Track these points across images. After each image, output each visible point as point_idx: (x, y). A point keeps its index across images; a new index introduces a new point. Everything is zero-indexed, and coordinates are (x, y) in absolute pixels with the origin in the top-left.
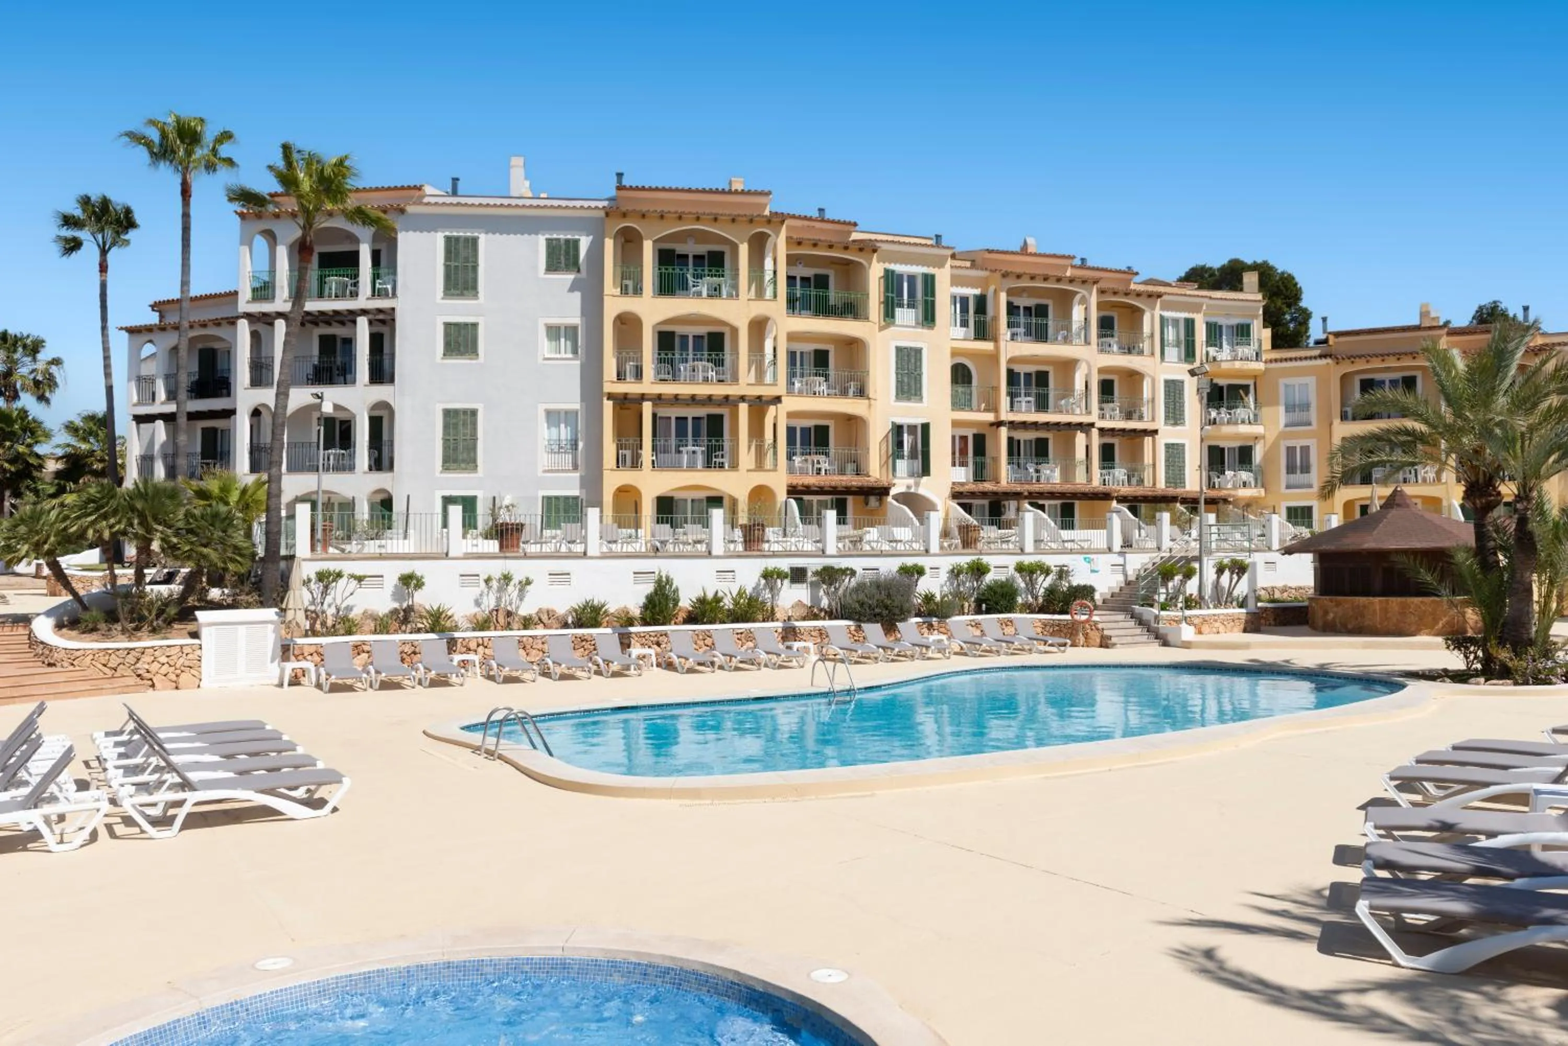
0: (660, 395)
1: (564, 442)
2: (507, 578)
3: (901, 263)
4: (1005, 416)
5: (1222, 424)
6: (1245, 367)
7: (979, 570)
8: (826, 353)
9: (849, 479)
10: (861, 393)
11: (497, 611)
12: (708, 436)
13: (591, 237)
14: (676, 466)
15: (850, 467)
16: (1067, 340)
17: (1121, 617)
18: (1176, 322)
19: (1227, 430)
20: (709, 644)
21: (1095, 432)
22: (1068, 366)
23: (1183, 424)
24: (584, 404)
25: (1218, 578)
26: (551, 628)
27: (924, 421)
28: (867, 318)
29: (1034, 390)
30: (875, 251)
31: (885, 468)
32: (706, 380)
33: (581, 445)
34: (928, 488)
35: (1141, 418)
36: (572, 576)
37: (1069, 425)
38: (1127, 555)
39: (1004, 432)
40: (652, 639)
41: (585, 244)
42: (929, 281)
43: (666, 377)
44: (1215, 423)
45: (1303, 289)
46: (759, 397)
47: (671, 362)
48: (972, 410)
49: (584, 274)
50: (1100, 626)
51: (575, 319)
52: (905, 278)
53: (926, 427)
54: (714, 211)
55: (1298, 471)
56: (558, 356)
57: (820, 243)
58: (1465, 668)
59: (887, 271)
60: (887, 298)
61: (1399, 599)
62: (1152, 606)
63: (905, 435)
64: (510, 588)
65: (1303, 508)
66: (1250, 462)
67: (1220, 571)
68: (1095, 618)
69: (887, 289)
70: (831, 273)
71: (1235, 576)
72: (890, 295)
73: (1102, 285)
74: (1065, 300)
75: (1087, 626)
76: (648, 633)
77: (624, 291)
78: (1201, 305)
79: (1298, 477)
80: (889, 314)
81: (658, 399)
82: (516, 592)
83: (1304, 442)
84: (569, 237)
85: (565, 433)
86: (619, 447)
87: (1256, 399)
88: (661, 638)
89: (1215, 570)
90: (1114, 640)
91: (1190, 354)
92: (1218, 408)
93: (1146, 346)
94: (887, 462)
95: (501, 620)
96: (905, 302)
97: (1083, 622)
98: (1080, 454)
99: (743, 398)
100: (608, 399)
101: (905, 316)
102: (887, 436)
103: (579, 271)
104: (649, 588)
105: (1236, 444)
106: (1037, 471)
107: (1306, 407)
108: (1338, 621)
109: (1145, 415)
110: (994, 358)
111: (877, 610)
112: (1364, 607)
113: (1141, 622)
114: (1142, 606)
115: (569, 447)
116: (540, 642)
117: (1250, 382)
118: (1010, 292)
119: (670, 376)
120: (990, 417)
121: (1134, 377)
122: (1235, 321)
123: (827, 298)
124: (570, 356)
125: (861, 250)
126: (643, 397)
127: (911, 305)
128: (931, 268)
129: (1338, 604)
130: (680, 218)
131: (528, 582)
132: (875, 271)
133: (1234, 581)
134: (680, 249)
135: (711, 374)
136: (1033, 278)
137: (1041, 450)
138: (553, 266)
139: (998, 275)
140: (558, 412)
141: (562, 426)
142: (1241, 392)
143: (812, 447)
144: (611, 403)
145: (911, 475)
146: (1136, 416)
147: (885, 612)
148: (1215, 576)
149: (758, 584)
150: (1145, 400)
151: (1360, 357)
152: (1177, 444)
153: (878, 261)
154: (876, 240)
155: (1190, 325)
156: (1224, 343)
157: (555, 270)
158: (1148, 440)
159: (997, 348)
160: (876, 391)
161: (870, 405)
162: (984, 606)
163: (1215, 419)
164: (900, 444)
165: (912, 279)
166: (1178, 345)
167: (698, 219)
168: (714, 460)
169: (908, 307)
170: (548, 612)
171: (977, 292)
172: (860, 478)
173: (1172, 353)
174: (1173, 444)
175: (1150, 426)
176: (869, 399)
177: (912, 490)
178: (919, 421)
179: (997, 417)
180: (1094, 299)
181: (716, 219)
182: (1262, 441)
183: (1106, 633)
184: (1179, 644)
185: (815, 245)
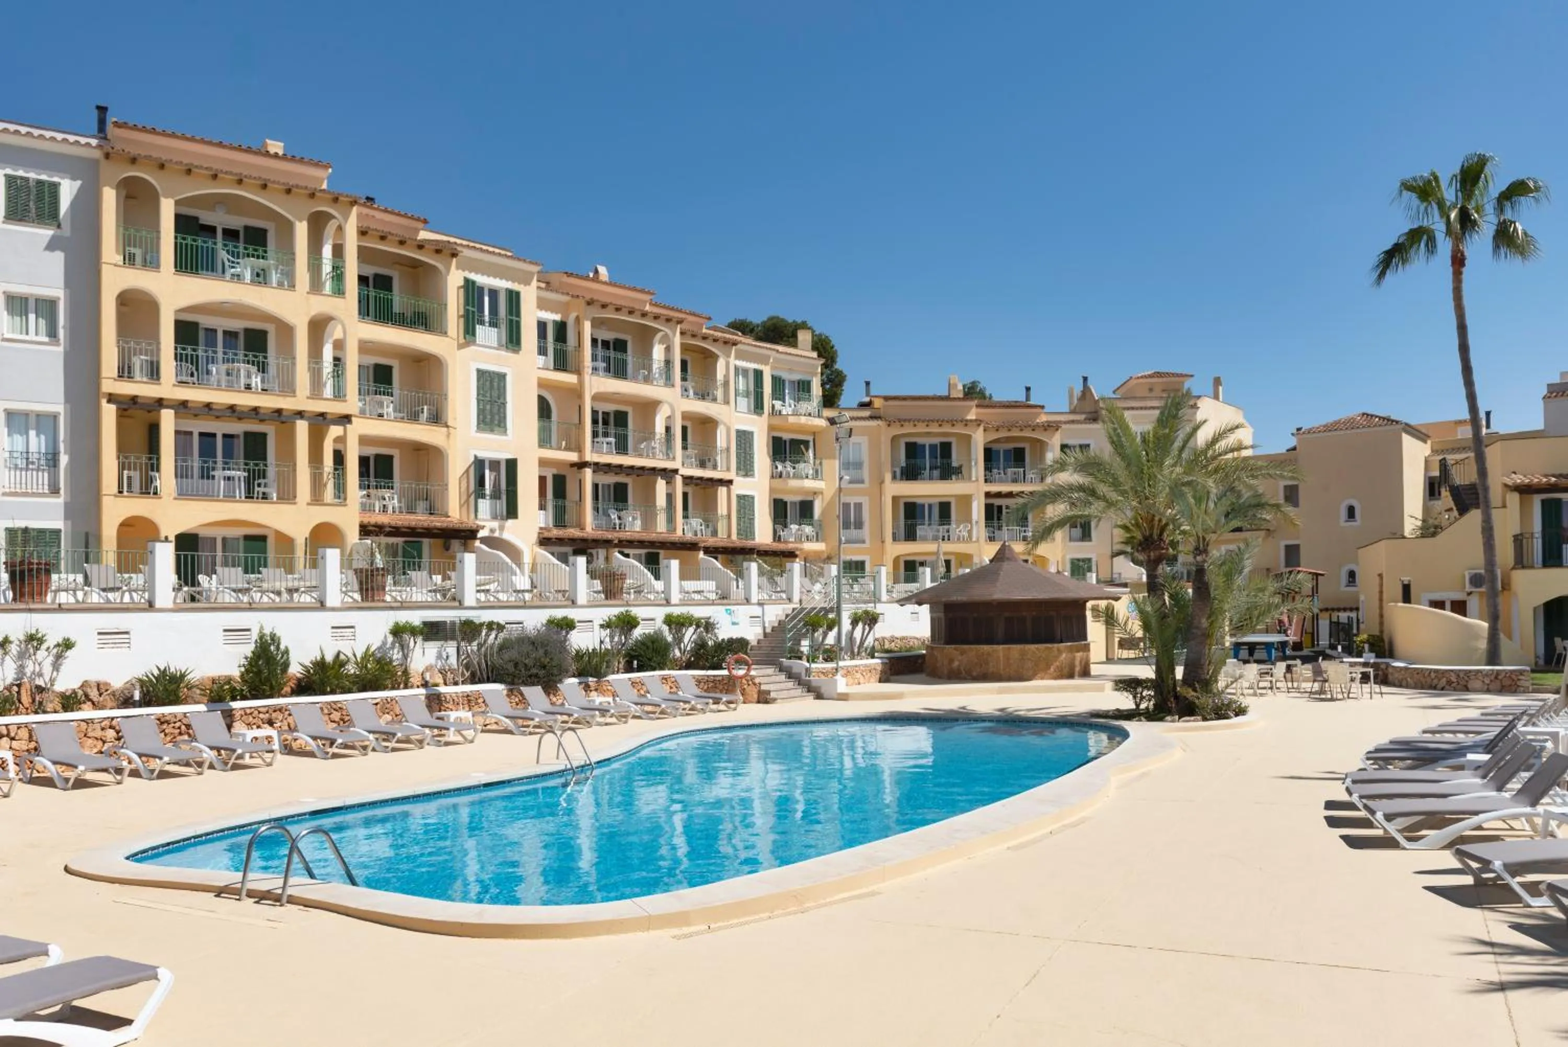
0: (187, 401)
1: (36, 456)
2: (34, 640)
3: (483, 274)
4: (589, 456)
5: (788, 476)
6: (810, 423)
7: (627, 623)
8: (389, 369)
9: (420, 519)
10: (437, 418)
11: (19, 686)
12: (245, 458)
13: (78, 183)
14: (209, 496)
15: (422, 505)
16: (647, 380)
17: (770, 670)
18: (745, 372)
19: (794, 483)
20: (337, 719)
21: (679, 480)
22: (649, 407)
23: (752, 476)
24: (68, 406)
25: (853, 629)
26: (103, 707)
27: (510, 456)
28: (444, 333)
29: (612, 429)
30: (454, 255)
31: (464, 509)
32: (248, 387)
33: (64, 460)
34: (514, 532)
35: (715, 467)
36: (132, 636)
37: (654, 469)
38: (765, 607)
39: (588, 472)
40: (261, 716)
41: (68, 190)
42: (514, 298)
43: (189, 379)
44: (781, 476)
45: (839, 353)
46: (322, 415)
47: (194, 361)
48: (551, 448)
49: (66, 231)
50: (757, 681)
51: (56, 290)
52: (486, 292)
53: (512, 465)
54: (264, 176)
55: (852, 527)
56: (23, 337)
57: (390, 237)
58: (1134, 707)
59: (467, 280)
60: (467, 311)
61: (1019, 647)
62: (800, 658)
63: (487, 472)
64: (41, 654)
65: (857, 563)
66: (811, 516)
67: (855, 622)
68: (753, 673)
69: (467, 303)
70: (395, 275)
71: (867, 627)
72: (470, 308)
73: (685, 326)
74: (646, 336)
75: (744, 681)
76: (256, 708)
77: (129, 260)
78: (769, 357)
79: (853, 533)
80: (469, 331)
81: (182, 407)
82: (51, 659)
83: (858, 499)
84: (44, 177)
85: (36, 443)
86: (122, 467)
87: (815, 454)
88: (274, 715)
89: (849, 621)
90: (773, 695)
91: (758, 407)
92: (784, 461)
93: (719, 393)
94: (467, 501)
95: (26, 699)
96: (487, 319)
97: (741, 677)
98: (661, 500)
99: (300, 414)
100: (109, 401)
101: (486, 334)
102: (467, 471)
103: (59, 226)
104: (248, 649)
105: (798, 498)
106: (619, 518)
107: (858, 465)
108: (962, 669)
109: (719, 464)
110: (577, 393)
111: (534, 671)
112: (989, 654)
113: (790, 675)
114: (790, 658)
115: (43, 462)
116: (98, 726)
117: (810, 438)
118: (597, 323)
119: (195, 379)
120: (573, 457)
121: (707, 425)
122: (796, 377)
123: (390, 303)
124: (46, 339)
125: (438, 251)
126: (160, 403)
127: (494, 324)
128: (516, 284)
129: (963, 653)
130: (215, 177)
131: (67, 645)
132: (455, 279)
133: (866, 632)
134: (207, 218)
135: (256, 381)
136: (618, 309)
137: (619, 495)
138: (15, 213)
139: (582, 302)
140: (26, 414)
141: (32, 433)
142: (802, 446)
143: (372, 479)
144: (113, 407)
145: (494, 517)
146: (709, 464)
147: (542, 673)
148: (850, 627)
149: (384, 643)
150: (719, 448)
151: (909, 421)
152: (748, 496)
153: (458, 268)
154: (455, 243)
155: (758, 375)
156: (787, 398)
157: (20, 220)
158: (722, 491)
159: (581, 382)
160: (455, 419)
161: (448, 435)
162: (635, 662)
163: (781, 473)
164: (481, 482)
165: (494, 293)
166: (747, 395)
167: (240, 182)
168: (257, 489)
169: (490, 326)
170: (98, 685)
171: (558, 317)
172: (432, 518)
173: (743, 403)
174: (744, 496)
175: (726, 476)
176: (447, 427)
177: (497, 534)
178: (504, 455)
179: (580, 457)
180: (677, 340)
181: (264, 186)
182: (820, 497)
183: (763, 687)
184: (836, 696)
185: (383, 238)
